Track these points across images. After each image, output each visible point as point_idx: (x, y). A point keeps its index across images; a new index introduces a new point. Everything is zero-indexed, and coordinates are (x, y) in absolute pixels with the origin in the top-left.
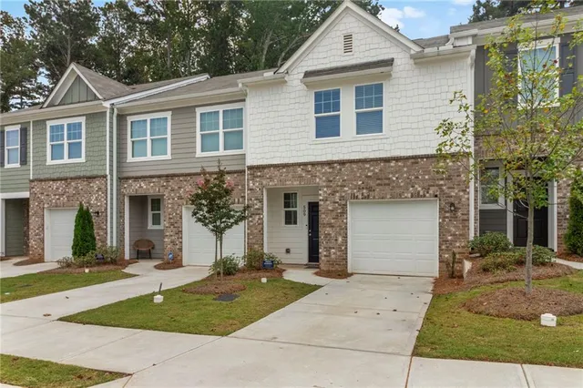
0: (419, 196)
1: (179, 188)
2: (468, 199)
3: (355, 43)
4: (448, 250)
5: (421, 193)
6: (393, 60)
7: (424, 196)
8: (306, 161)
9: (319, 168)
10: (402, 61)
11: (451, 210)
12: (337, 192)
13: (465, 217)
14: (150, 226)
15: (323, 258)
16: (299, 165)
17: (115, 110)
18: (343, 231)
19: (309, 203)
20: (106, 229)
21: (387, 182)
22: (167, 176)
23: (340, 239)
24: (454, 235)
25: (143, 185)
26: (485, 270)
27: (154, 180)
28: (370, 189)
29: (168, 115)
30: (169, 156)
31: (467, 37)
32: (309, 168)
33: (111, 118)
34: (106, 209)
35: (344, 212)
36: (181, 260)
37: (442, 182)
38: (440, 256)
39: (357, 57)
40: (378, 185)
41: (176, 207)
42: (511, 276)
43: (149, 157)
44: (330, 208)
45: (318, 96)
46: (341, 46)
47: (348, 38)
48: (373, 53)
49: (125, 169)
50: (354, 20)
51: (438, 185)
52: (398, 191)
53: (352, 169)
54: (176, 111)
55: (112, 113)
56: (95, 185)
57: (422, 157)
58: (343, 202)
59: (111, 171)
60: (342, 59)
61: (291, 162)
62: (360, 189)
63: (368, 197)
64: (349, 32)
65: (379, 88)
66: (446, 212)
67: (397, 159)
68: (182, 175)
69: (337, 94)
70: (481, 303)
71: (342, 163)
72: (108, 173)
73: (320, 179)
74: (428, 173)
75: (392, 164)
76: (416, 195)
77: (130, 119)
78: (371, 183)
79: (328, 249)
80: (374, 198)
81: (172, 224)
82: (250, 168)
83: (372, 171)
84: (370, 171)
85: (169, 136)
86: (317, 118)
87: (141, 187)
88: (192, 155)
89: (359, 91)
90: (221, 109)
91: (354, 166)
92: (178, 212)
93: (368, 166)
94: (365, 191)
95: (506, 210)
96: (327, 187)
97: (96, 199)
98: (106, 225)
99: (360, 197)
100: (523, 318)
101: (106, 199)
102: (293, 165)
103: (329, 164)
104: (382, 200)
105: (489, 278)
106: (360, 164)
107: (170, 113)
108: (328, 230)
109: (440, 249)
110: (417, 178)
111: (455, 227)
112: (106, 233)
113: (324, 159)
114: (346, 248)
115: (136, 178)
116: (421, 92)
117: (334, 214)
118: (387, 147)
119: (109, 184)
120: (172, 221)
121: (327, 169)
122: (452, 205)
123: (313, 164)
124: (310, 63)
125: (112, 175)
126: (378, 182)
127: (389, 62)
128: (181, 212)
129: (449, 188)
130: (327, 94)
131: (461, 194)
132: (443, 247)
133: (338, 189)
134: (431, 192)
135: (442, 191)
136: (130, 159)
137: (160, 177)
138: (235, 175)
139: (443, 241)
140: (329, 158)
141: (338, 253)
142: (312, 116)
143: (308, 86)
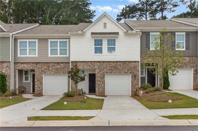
0: (126, 73)
1: (42, 67)
2: (139, 74)
3: (107, 26)
4: (134, 88)
5: (127, 72)
6: (118, 33)
7: (128, 73)
8: (91, 61)
9: (96, 63)
10: (121, 33)
11: (134, 77)
12: (102, 71)
13: (138, 79)
14: (24, 81)
15: (97, 91)
16: (89, 62)
17: (13, 37)
18: (104, 83)
19: (89, 74)
20: (10, 82)
21: (117, 68)
22: (36, 63)
23: (103, 85)
24: (135, 84)
25: (25, 65)
26: (147, 93)
27: (30, 64)
28: (112, 70)
29: (37, 41)
30: (37, 56)
31: (138, 29)
32: (93, 63)
33: (12, 40)
34: (10, 74)
35: (104, 77)
36: (42, 93)
37: (132, 69)
38: (132, 90)
39: (108, 30)
40: (114, 69)
41: (40, 74)
42: (154, 94)
43: (28, 55)
44: (100, 76)
45: (95, 41)
46: (103, 26)
47: (105, 24)
48: (113, 30)
49: (16, 59)
50: (107, 19)
51: (131, 70)
52: (120, 71)
53: (107, 64)
54: (40, 40)
55: (12, 38)
56: (5, 65)
57: (127, 62)
58: (104, 74)
59: (12, 60)
60: (103, 30)
61: (87, 60)
62: (109, 70)
63: (111, 73)
64: (105, 22)
65: (115, 40)
66: (133, 77)
67: (120, 62)
68: (43, 63)
69: (101, 41)
70: (153, 100)
71: (103, 62)
72: (11, 60)
73: (96, 66)
74: (129, 66)
75: (118, 63)
76: (125, 72)
77: (19, 41)
78: (112, 68)
79: (99, 88)
80: (113, 73)
81: (38, 80)
82: (72, 62)
83: (113, 65)
84: (112, 65)
85: (37, 48)
86: (95, 47)
87: (24, 66)
88: (47, 56)
89: (108, 40)
90: (59, 41)
91: (107, 63)
92: (41, 76)
93: (111, 63)
94: (110, 71)
95: (145, 77)
96: (99, 69)
97: (6, 70)
98: (10, 81)
99: (109, 72)
100: (164, 102)
101: (10, 71)
102: (88, 62)
103: (99, 62)
104: (115, 74)
105: (149, 95)
106: (109, 63)
107: (38, 40)
108: (99, 82)
109: (132, 88)
110: (125, 67)
111: (135, 81)
112: (10, 84)
113: (97, 60)
114: (105, 88)
115: (22, 63)
116: (126, 43)
117: (101, 77)
118: (117, 58)
119: (11, 65)
120: (38, 79)
121: (98, 63)
122: (135, 75)
123: (94, 62)
124: (93, 30)
125: (12, 62)
126: (114, 68)
127: (117, 33)
128: (42, 76)
129: (134, 71)
130: (98, 40)
131: (137, 72)
132: (133, 87)
133: (102, 70)
134: (129, 72)
135: (132, 71)
136: (19, 55)
137: (33, 63)
138: (64, 64)
139: (132, 85)
140: (99, 60)
141: (102, 90)
142: (94, 47)
143: (92, 37)
